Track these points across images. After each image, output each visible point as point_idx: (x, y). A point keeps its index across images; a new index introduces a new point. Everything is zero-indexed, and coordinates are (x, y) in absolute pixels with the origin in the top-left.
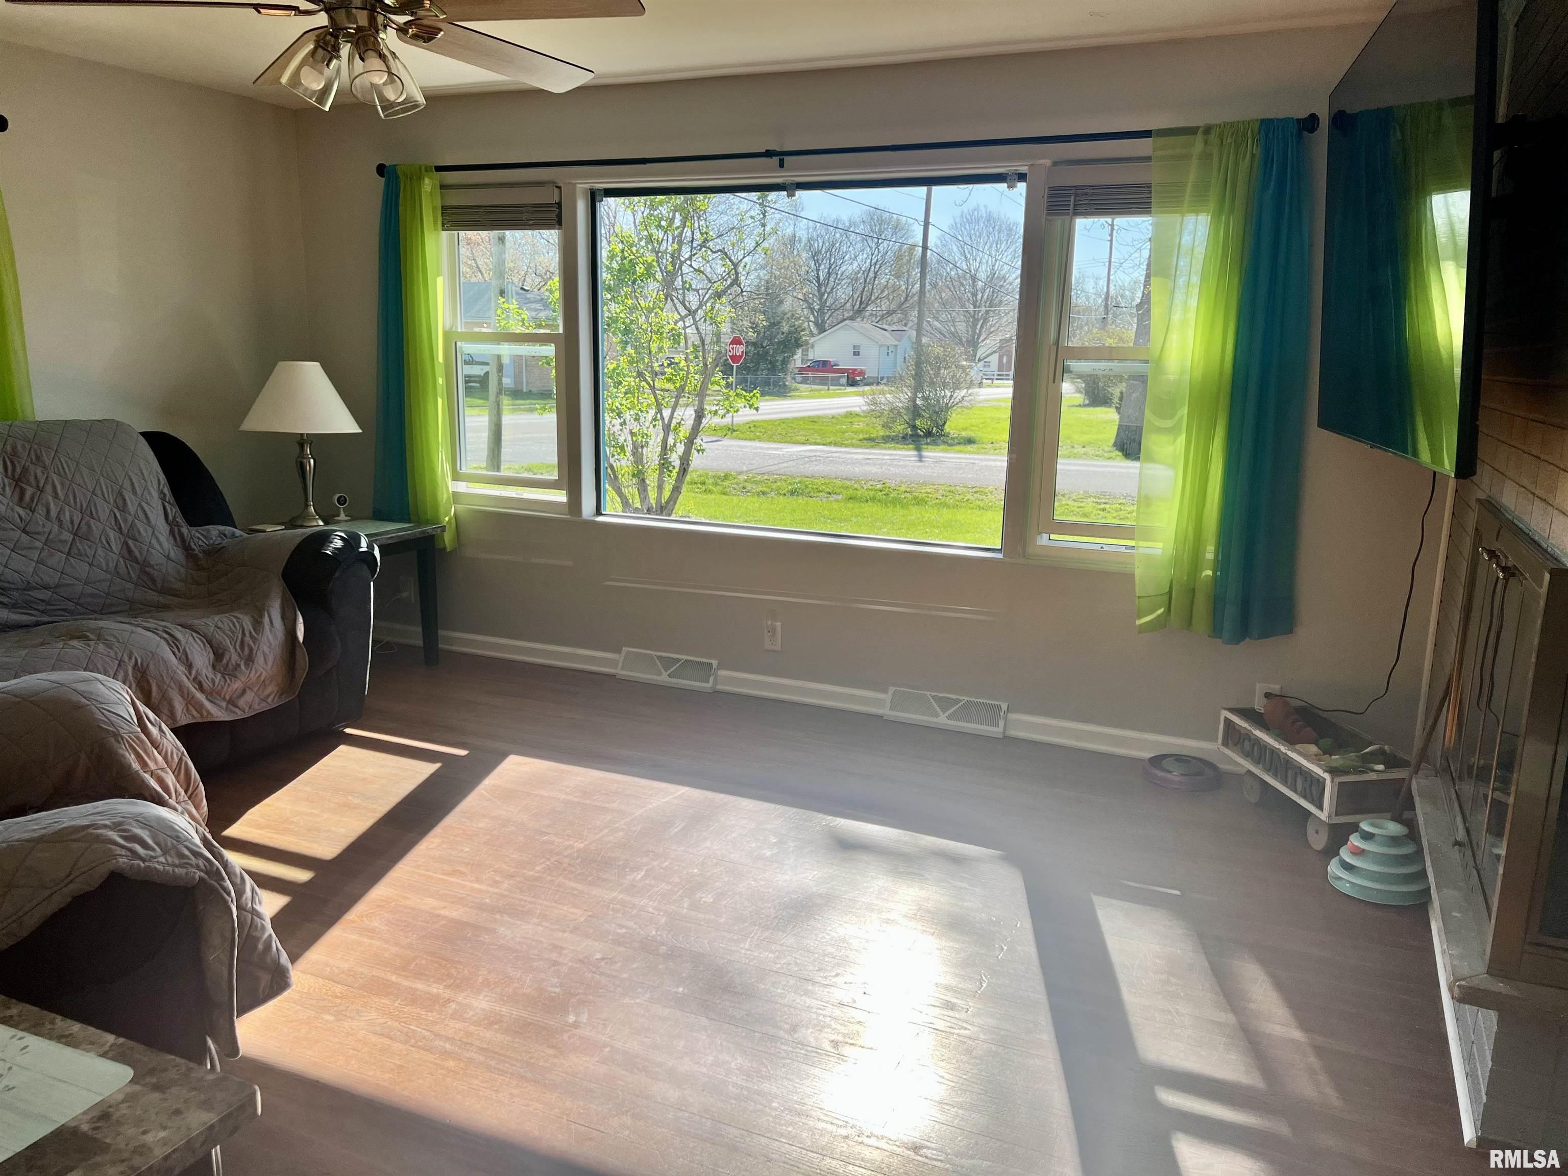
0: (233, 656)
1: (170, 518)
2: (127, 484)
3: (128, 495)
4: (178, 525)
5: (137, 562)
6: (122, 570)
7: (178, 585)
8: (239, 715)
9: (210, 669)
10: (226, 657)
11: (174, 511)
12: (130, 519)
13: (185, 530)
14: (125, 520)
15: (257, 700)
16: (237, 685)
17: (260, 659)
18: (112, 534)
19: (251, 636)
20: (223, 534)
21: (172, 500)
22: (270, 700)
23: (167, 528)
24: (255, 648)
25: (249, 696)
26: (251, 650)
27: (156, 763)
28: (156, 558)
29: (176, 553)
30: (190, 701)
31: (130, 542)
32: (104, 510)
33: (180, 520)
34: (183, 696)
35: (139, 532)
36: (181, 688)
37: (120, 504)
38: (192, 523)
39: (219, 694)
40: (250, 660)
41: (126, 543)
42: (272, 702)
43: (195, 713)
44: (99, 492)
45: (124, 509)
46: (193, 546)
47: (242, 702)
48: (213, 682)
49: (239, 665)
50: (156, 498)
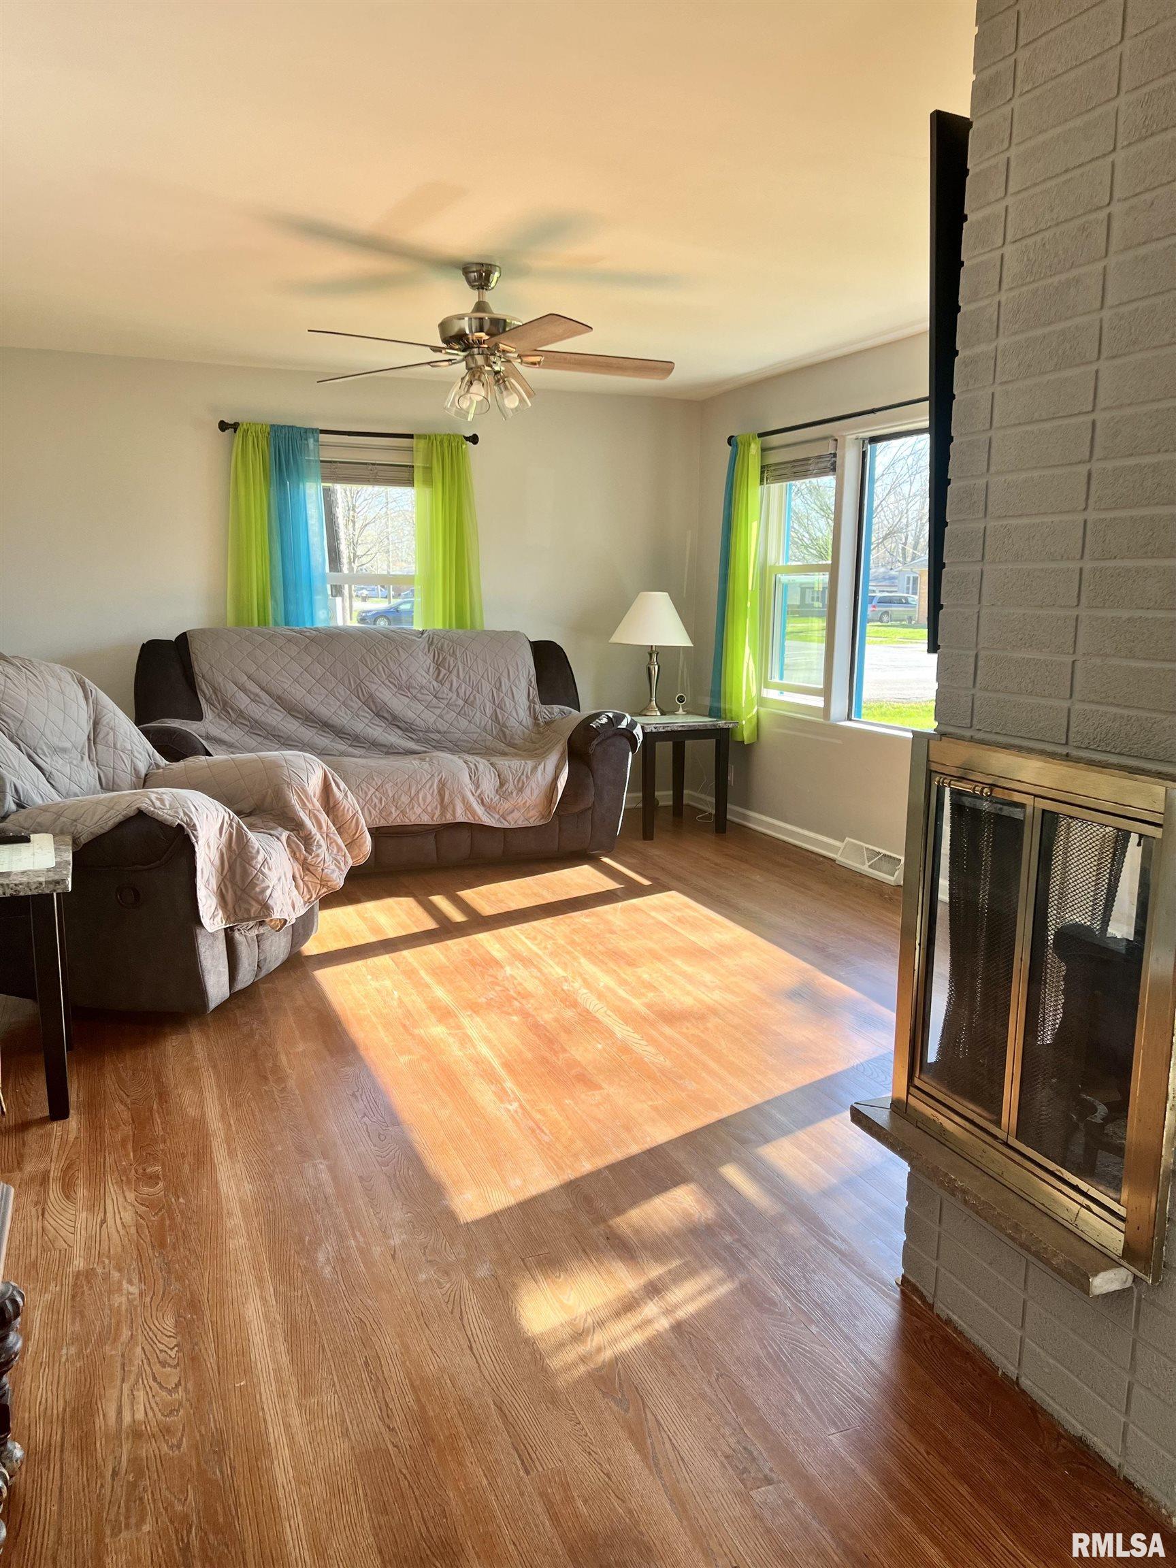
0: (510, 786)
1: (531, 698)
2: (505, 674)
3: (504, 680)
4: (534, 703)
5: (499, 723)
6: (489, 728)
7: (518, 741)
8: (506, 825)
9: (494, 792)
10: (506, 786)
11: (534, 693)
12: (502, 695)
13: (537, 707)
14: (499, 697)
15: (522, 818)
16: (507, 805)
17: (527, 791)
18: (488, 704)
19: (527, 777)
20: (562, 712)
21: (536, 687)
22: (531, 820)
23: (528, 704)
24: (526, 784)
25: (516, 815)
26: (523, 783)
27: (313, 805)
28: (512, 722)
29: (527, 720)
30: (468, 807)
31: (498, 710)
32: (486, 688)
33: (537, 700)
34: (464, 804)
35: (505, 705)
36: (464, 800)
37: (498, 684)
38: (543, 702)
39: (495, 809)
40: (521, 790)
41: (495, 710)
42: (533, 822)
43: (469, 815)
44: (485, 676)
45: (499, 689)
46: (539, 717)
47: (509, 818)
48: (492, 799)
49: (512, 793)
50: (524, 684)
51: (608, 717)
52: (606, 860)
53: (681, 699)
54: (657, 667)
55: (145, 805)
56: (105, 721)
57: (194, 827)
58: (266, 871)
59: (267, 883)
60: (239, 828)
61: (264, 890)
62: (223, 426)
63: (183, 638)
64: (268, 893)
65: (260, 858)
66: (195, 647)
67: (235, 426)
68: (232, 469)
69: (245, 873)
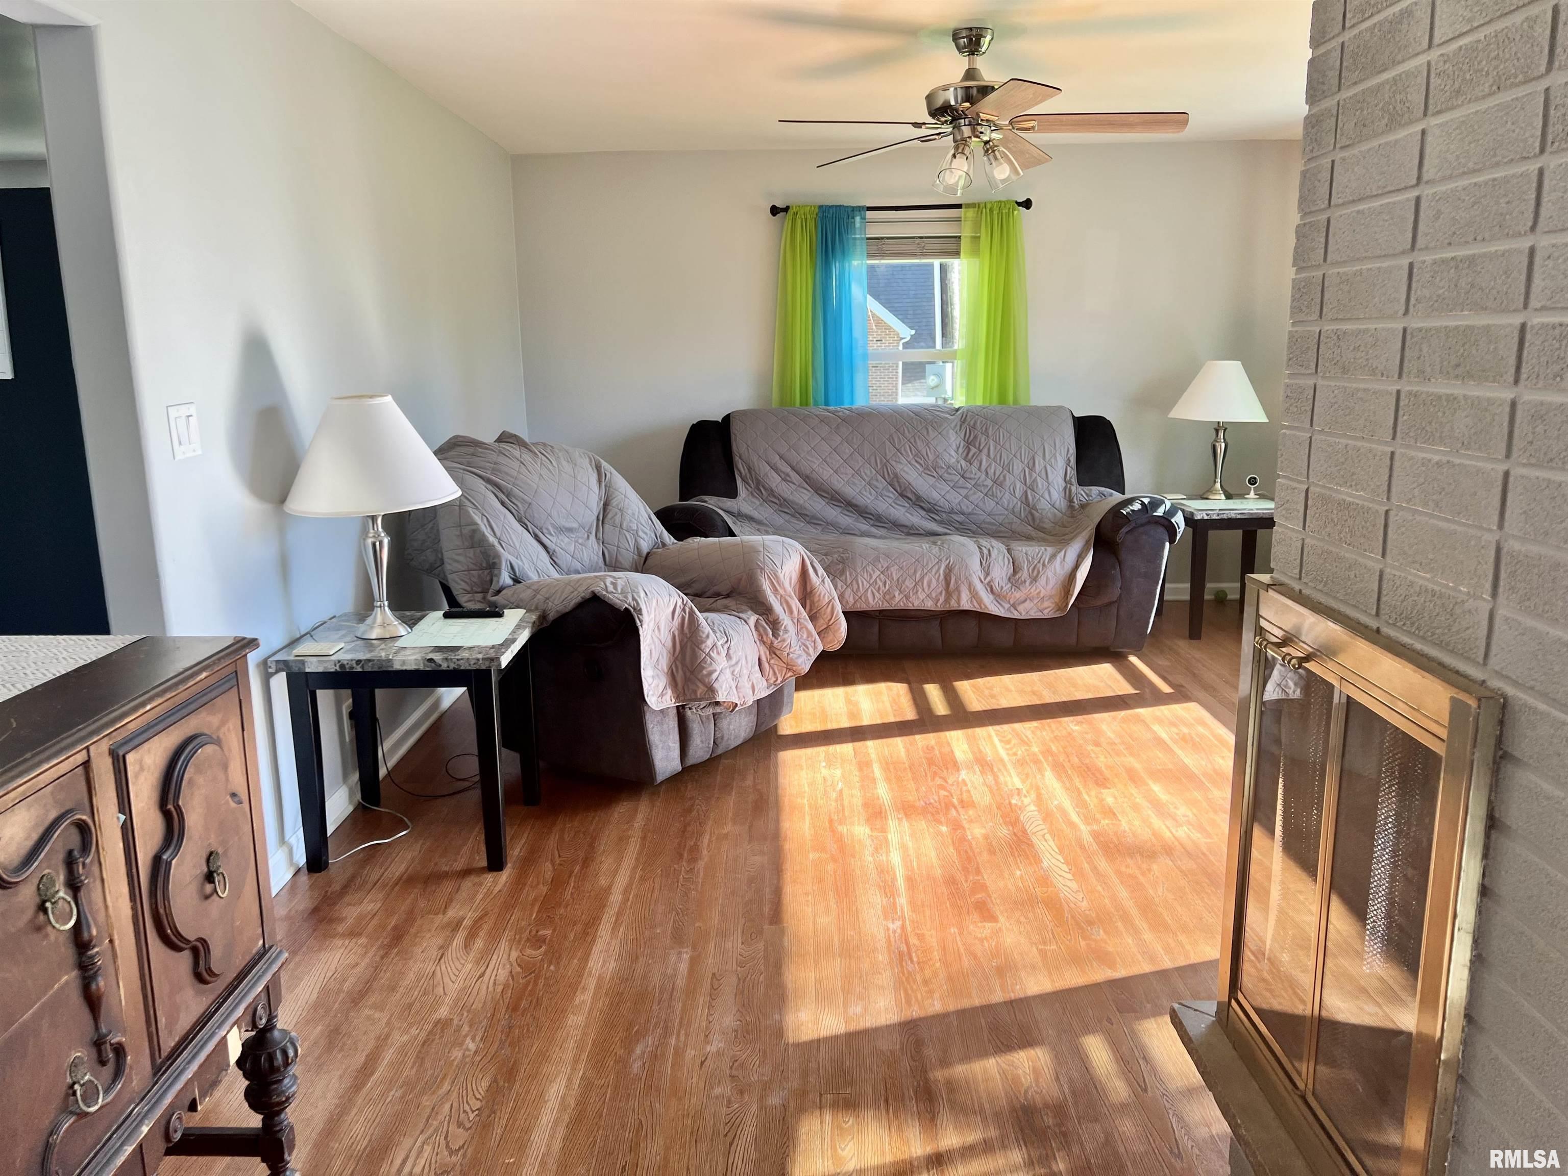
0: (1024, 574)
1: (1068, 478)
2: (1040, 453)
3: (1039, 460)
4: (1071, 484)
5: (1028, 506)
6: (1017, 510)
7: (1048, 525)
8: (1016, 615)
9: (1005, 580)
10: (1019, 575)
11: (1072, 473)
12: (1034, 475)
13: (1073, 488)
14: (1031, 476)
15: (1035, 609)
16: (1018, 595)
17: (1042, 581)
18: (1018, 485)
19: (1044, 565)
20: (1102, 494)
21: (1074, 466)
22: (1046, 612)
23: (1064, 485)
24: (1041, 573)
25: (1028, 605)
26: (1039, 572)
28: (1043, 505)
29: (1062, 503)
30: (974, 595)
31: (1029, 492)
32: (1018, 467)
33: (1074, 481)
34: (970, 591)
35: (1037, 486)
36: (970, 587)
37: (1031, 464)
38: (1081, 483)
39: (1005, 597)
40: (1035, 580)
41: (1026, 492)
42: (1048, 613)
43: (976, 604)
44: (1018, 455)
45: (1032, 468)
46: (1075, 500)
47: (1021, 608)
48: (1002, 588)
49: (1025, 581)
50: (1061, 463)
51: (1143, 504)
52: (1133, 659)
53: (1253, 481)
54: (1223, 445)
55: (599, 589)
56: (614, 503)
57: (640, 612)
58: (714, 655)
59: (714, 666)
60: (692, 613)
61: (710, 673)
62: (774, 210)
63: (727, 418)
64: (715, 676)
65: (709, 643)
66: (736, 428)
67: (786, 209)
68: (782, 252)
69: (694, 656)
